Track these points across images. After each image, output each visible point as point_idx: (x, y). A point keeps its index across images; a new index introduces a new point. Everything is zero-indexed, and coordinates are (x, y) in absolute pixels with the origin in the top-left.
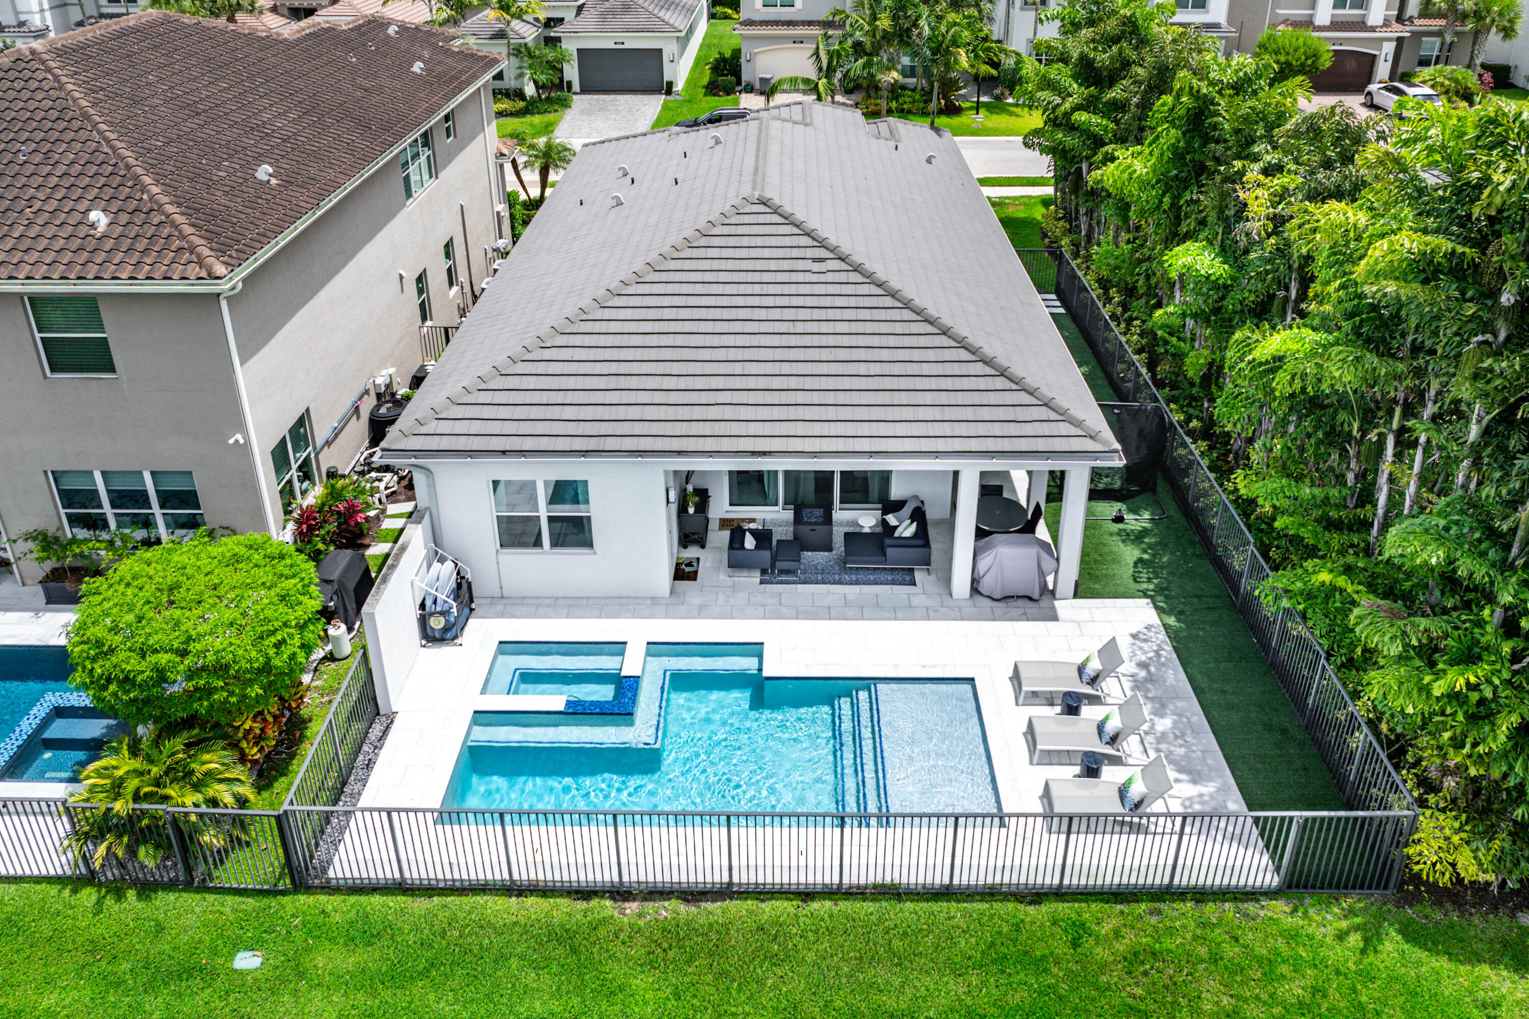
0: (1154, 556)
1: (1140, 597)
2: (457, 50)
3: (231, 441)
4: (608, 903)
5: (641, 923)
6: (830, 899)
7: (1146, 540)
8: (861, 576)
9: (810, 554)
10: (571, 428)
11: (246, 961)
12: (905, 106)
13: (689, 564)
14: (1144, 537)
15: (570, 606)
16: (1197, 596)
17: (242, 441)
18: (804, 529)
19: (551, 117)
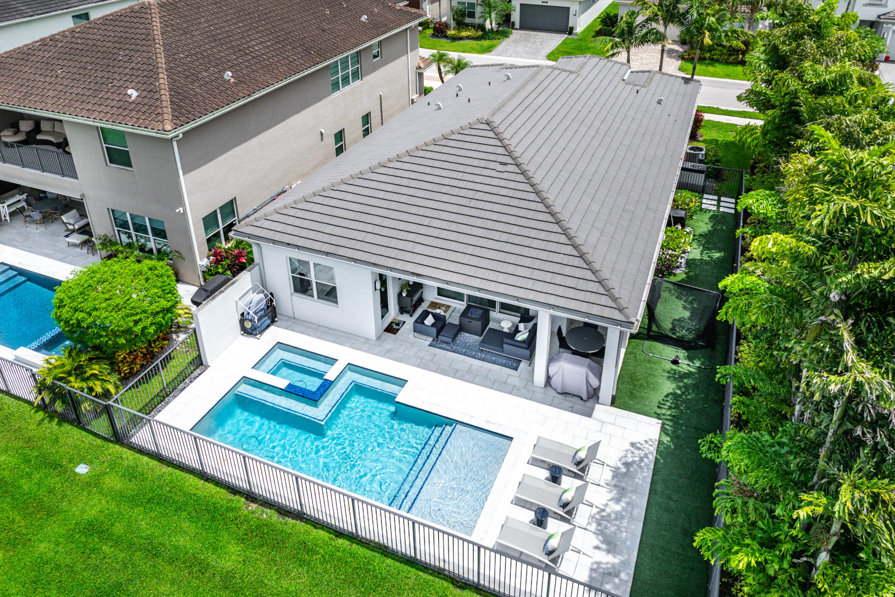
0: (683, 393)
1: (655, 418)
2: (398, 8)
3: (177, 211)
4: (243, 500)
5: (250, 516)
6: (350, 541)
7: (685, 381)
8: (488, 356)
9: (468, 335)
10: (326, 238)
11: (82, 469)
12: (715, 57)
13: (398, 324)
14: (685, 378)
15: (323, 332)
16: (695, 428)
17: (182, 212)
18: (466, 320)
19: (495, 42)
